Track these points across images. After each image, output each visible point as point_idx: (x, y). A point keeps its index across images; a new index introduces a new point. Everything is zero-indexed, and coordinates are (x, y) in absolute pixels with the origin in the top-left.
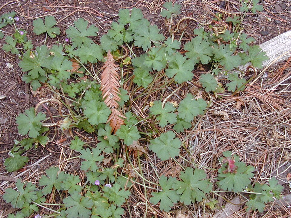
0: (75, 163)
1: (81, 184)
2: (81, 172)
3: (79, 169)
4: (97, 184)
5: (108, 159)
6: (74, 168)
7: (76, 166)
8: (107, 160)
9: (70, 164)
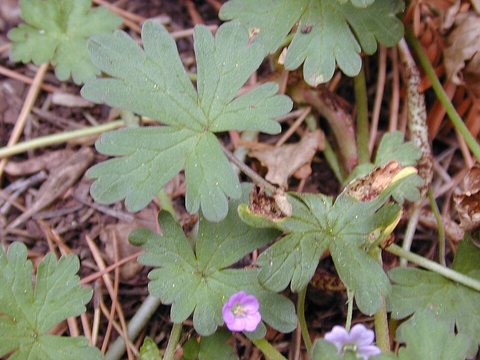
0: (53, 181)
1: (101, 332)
2: (98, 242)
3: (83, 219)
4: (237, 325)
5: (290, 148)
6: (50, 214)
7: (58, 202)
8: (292, 155)
9: (20, 185)
